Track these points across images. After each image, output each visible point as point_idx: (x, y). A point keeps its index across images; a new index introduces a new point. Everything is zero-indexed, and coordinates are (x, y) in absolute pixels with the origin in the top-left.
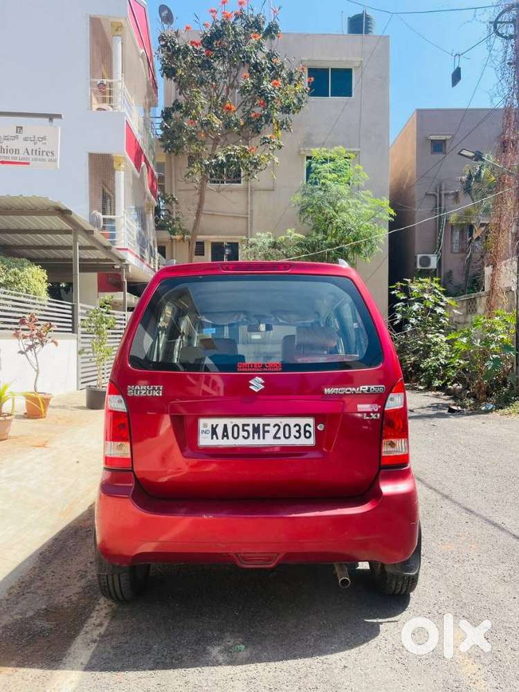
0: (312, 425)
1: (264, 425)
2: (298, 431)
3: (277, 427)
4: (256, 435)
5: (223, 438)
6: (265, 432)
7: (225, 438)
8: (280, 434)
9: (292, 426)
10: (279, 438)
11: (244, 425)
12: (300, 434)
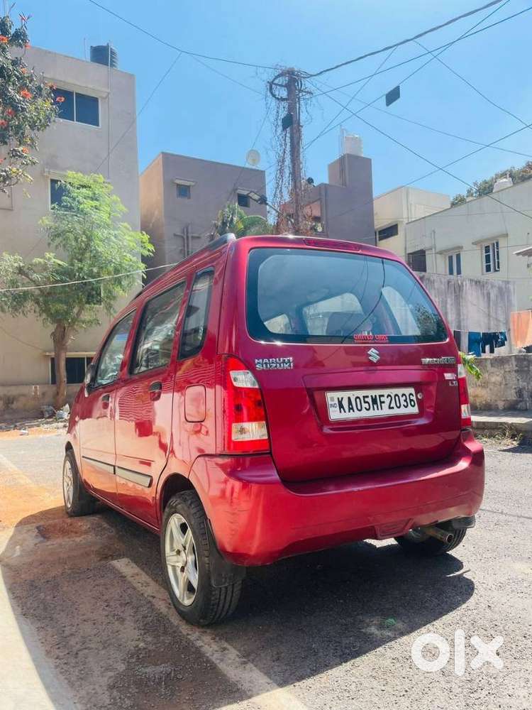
0: (414, 394)
1: (380, 396)
2: (405, 401)
3: (389, 398)
4: (375, 406)
5: (349, 411)
6: (381, 402)
7: (351, 411)
8: (393, 404)
9: (400, 396)
10: (393, 408)
11: (364, 397)
12: (407, 403)
